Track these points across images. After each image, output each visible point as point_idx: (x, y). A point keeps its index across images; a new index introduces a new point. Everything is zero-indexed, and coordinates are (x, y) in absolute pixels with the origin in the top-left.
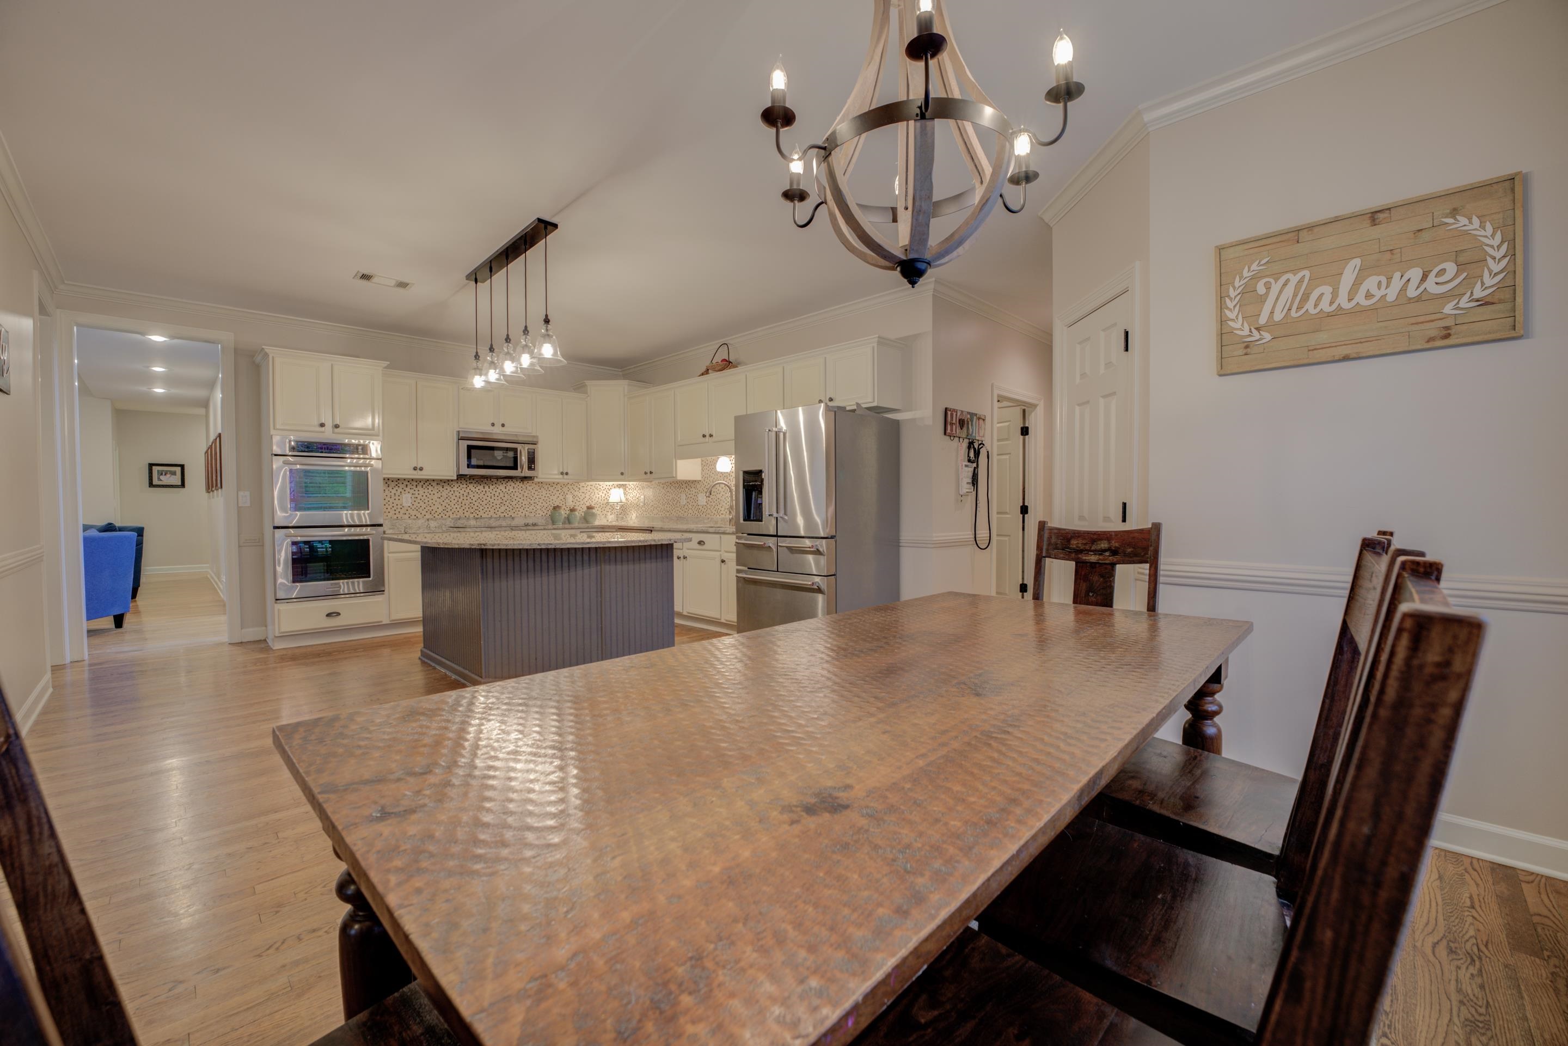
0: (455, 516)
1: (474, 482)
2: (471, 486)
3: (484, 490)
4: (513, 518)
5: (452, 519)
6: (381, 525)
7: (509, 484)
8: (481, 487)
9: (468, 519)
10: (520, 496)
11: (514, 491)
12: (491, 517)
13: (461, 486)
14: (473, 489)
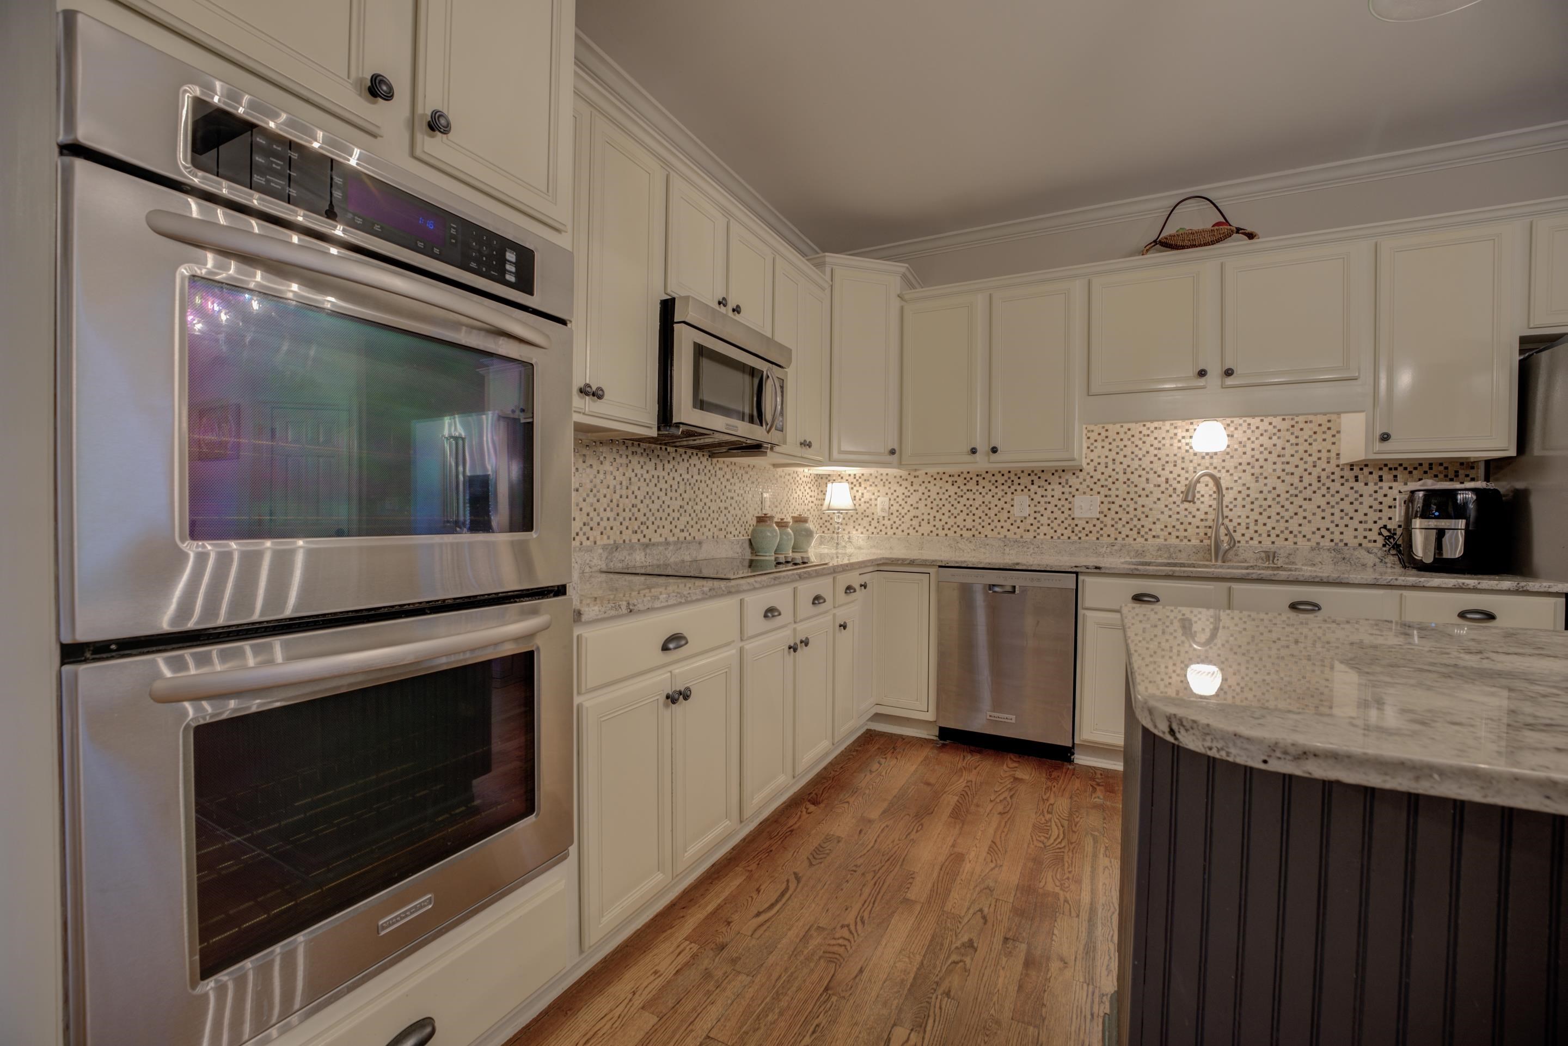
0: (606, 541)
1: (640, 451)
2: (635, 460)
3: (656, 473)
4: (700, 543)
5: (604, 547)
6: (560, 591)
7: (692, 461)
8: (650, 466)
9: (632, 548)
10: (707, 492)
11: (699, 478)
12: (667, 543)
13: (619, 460)
14: (638, 471)
